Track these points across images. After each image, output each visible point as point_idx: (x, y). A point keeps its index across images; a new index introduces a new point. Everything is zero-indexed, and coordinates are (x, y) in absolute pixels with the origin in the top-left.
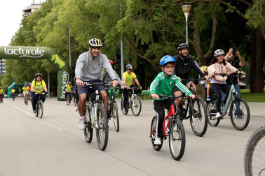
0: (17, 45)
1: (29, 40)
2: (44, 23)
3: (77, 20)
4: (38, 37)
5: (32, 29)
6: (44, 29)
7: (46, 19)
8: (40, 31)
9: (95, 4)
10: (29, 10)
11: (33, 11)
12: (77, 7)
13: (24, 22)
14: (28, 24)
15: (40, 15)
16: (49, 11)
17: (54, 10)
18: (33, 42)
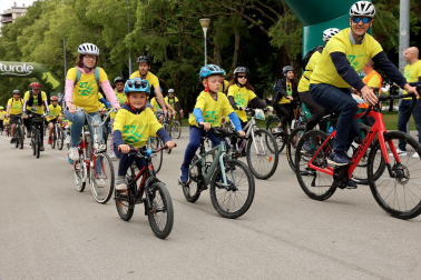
1: (12, 53)
2: (31, 33)
3: (74, 32)
4: (23, 49)
5: (15, 39)
6: (32, 40)
7: (35, 27)
8: (26, 42)
9: (97, 14)
10: (10, 15)
11: (14, 16)
12: (74, 16)
13: (5, 31)
14: (9, 33)
15: (25, 22)
16: (38, 18)
17: (44, 16)
18: (18, 56)
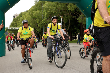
0: (12, 26)
1: (15, 25)
2: (20, 20)
3: (30, 19)
4: (18, 24)
5: (16, 22)
6: (20, 22)
7: (21, 19)
8: (19, 22)
9: (35, 15)
10: (15, 16)
11: (16, 16)
12: (30, 16)
13: (14, 20)
14: (15, 20)
15: (18, 18)
16: (21, 16)
17: (23, 16)
18: (17, 26)
